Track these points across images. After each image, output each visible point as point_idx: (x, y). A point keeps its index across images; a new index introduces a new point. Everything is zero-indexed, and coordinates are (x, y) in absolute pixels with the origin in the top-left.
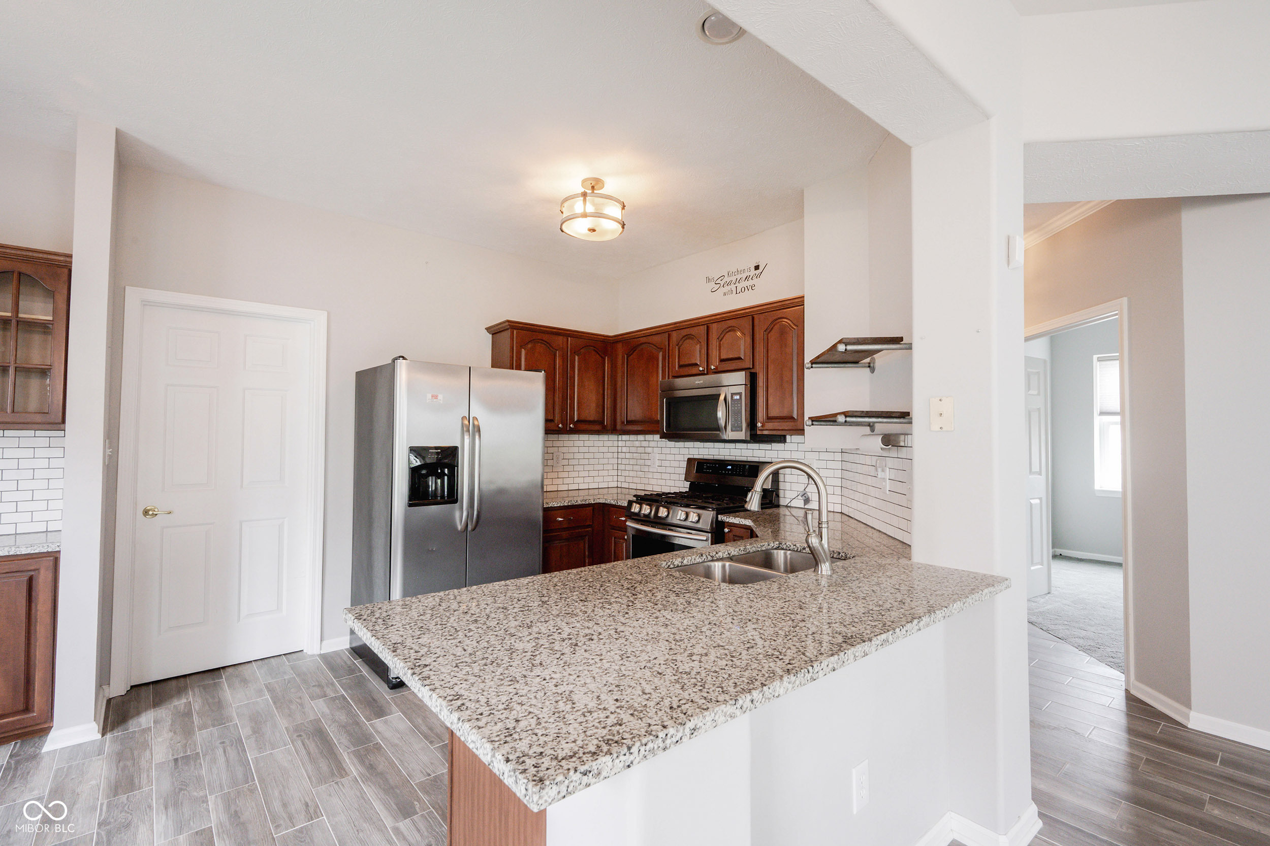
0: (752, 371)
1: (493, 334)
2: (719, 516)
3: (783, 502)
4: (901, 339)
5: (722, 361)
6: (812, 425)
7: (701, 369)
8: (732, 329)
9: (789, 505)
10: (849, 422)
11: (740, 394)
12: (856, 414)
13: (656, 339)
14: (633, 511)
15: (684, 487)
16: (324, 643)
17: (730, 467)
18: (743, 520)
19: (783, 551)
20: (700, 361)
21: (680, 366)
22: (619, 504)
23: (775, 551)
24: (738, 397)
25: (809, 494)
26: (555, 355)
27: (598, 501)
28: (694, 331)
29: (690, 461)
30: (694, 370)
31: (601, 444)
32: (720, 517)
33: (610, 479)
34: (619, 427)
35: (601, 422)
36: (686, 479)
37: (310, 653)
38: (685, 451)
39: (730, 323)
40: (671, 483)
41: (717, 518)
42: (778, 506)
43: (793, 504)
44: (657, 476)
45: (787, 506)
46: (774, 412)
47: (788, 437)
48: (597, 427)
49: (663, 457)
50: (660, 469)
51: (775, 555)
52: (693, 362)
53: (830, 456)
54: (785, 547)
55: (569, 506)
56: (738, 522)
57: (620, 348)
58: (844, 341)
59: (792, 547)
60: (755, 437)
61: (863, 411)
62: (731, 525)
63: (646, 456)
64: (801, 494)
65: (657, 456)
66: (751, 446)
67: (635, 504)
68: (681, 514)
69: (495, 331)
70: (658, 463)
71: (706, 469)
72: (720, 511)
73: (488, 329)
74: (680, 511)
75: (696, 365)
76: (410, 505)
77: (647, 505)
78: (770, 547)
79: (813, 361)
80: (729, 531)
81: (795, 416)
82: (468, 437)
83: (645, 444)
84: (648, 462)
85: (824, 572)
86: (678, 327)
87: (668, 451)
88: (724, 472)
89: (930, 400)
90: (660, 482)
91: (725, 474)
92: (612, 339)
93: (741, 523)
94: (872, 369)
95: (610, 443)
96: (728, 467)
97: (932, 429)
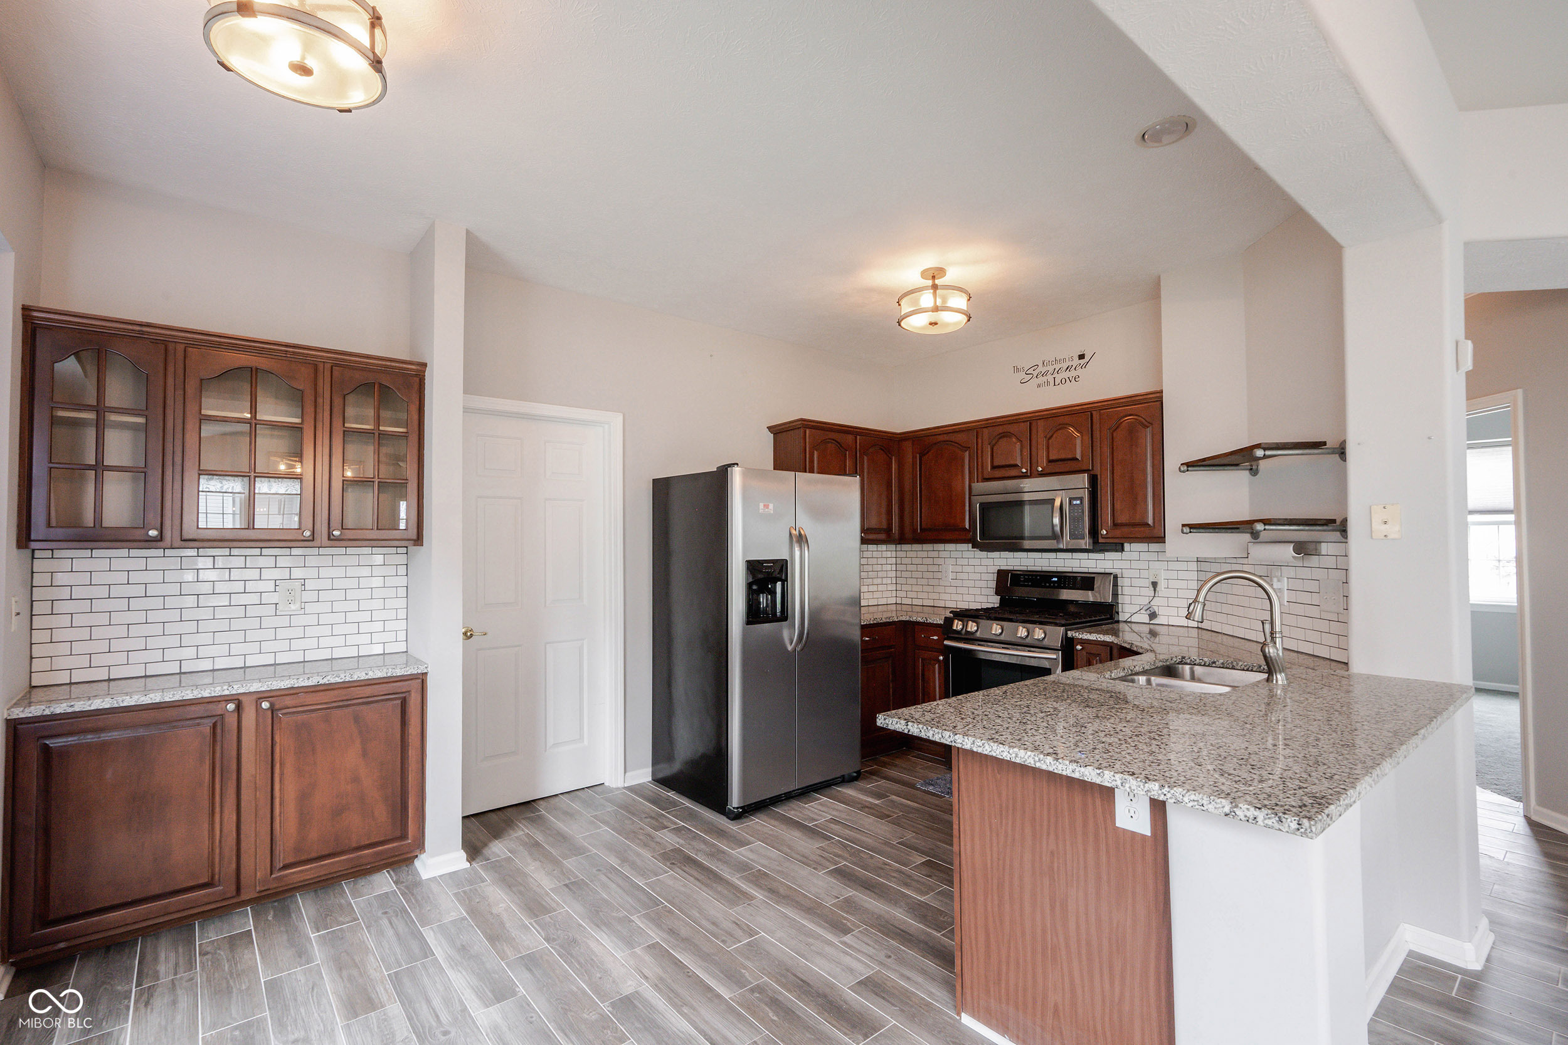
0: (1092, 473)
1: (775, 437)
2: (1069, 632)
3: (1122, 617)
4: (1324, 443)
5: (1050, 461)
6: (1190, 532)
7: (1024, 470)
8: (1063, 427)
9: (1129, 620)
10: (1268, 530)
11: (1081, 499)
12: (1279, 522)
13: (960, 438)
14: (955, 628)
15: (994, 601)
16: (627, 774)
17: (1056, 579)
18: (1101, 636)
19: (1187, 667)
20: (1022, 459)
21: (993, 467)
23: (1180, 666)
24: (1078, 502)
25: (1156, 609)
27: (901, 618)
28: (1012, 428)
29: (1002, 575)
30: (1013, 472)
32: (1070, 634)
33: (889, 594)
34: (909, 535)
35: (888, 530)
36: (997, 593)
37: (614, 786)
38: (990, 562)
39: (1062, 420)
40: (971, 598)
41: (1067, 634)
42: (1118, 622)
43: (1134, 619)
44: (953, 590)
45: (1126, 622)
46: (1123, 518)
47: (1127, 546)
48: (883, 536)
49: (959, 569)
50: (954, 583)
51: (1180, 669)
52: (1012, 462)
53: (1184, 566)
54: (1188, 661)
55: (874, 624)
56: (1095, 639)
57: (908, 446)
58: (1263, 446)
59: (1198, 661)
60: (1098, 545)
61: (1287, 519)
62: (1083, 642)
63: (935, 568)
64: (1146, 608)
65: (951, 568)
66: (1094, 556)
67: (956, 621)
68: (1022, 630)
69: (779, 432)
70: (951, 576)
71: (1024, 581)
72: (1068, 626)
73: (770, 428)
74: (1021, 628)
75: (1016, 466)
76: (750, 624)
77: (973, 622)
78: (1173, 662)
79: (1189, 464)
80: (1081, 649)
81: (1150, 522)
82: (799, 549)
83: (935, 554)
84: (939, 575)
85: (1280, 682)
86: (990, 423)
87: (965, 562)
88: (1048, 585)
89: (1370, 507)
90: (955, 597)
91: (1049, 587)
92: (898, 436)
93: (1099, 639)
94: (1254, 472)
95: (889, 554)
96: (1054, 579)
97: (1374, 537)
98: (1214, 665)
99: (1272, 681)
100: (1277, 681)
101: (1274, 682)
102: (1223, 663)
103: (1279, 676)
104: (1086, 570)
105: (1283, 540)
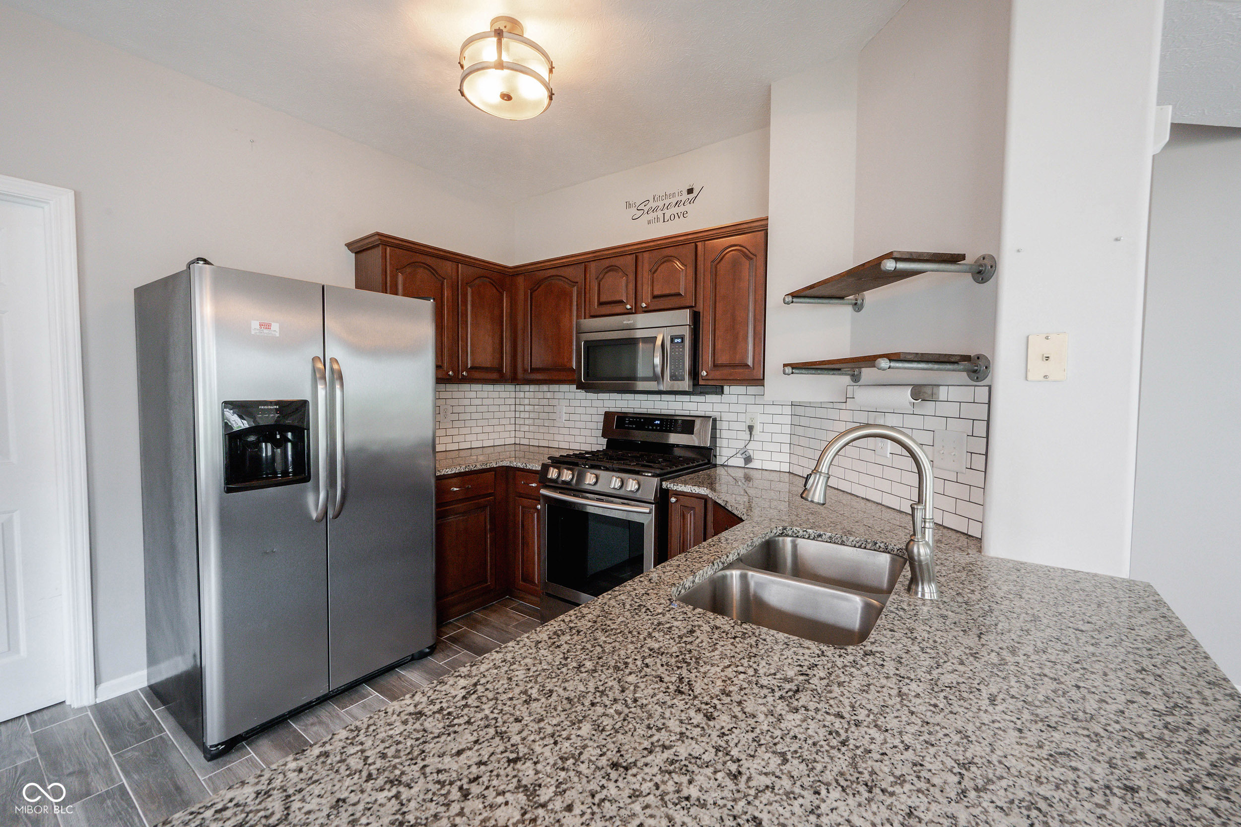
0: (694, 309)
1: (356, 253)
2: (664, 483)
3: (719, 461)
4: (962, 257)
5: (654, 297)
6: (792, 373)
7: (628, 307)
8: (668, 259)
9: (726, 464)
10: (893, 368)
11: (682, 338)
12: (909, 357)
13: (568, 272)
14: (550, 477)
15: (599, 444)
16: (101, 687)
17: (659, 422)
18: (696, 488)
19: (789, 539)
20: (627, 297)
21: (601, 304)
22: (529, 467)
23: (781, 538)
24: (679, 340)
25: (751, 452)
26: (442, 284)
27: (501, 464)
28: (619, 262)
29: (608, 416)
30: (618, 309)
31: (496, 395)
32: (664, 485)
33: (507, 435)
34: (520, 375)
35: (499, 370)
36: (603, 436)
37: (75, 705)
38: (600, 404)
39: (667, 252)
40: (582, 439)
41: (661, 485)
42: (715, 466)
43: (730, 463)
44: (565, 431)
45: (723, 465)
46: (723, 359)
47: (726, 389)
48: (495, 376)
49: (571, 410)
50: (567, 424)
51: (781, 543)
52: (618, 298)
53: (778, 410)
54: (790, 533)
55: (466, 472)
56: (689, 491)
57: (520, 280)
58: (896, 255)
59: (801, 533)
60: (699, 387)
61: (917, 354)
62: (677, 494)
63: (550, 409)
64: (742, 452)
65: (564, 410)
66: (694, 398)
67: (552, 469)
68: (616, 481)
69: (360, 250)
70: (565, 417)
71: (629, 424)
72: (663, 477)
73: (349, 246)
74: (614, 478)
75: (621, 302)
76: (229, 491)
77: (568, 469)
78: (773, 534)
79: (794, 294)
80: (677, 501)
81: (750, 363)
82: (323, 386)
83: (549, 395)
84: (552, 416)
85: (927, 597)
86: (598, 256)
87: (577, 403)
88: (650, 427)
89: (1028, 337)
90: (568, 438)
91: (652, 430)
92: (511, 270)
93: (694, 492)
94: (858, 307)
95: (506, 395)
96: (657, 422)
97: (1029, 378)
98: (820, 539)
99: (916, 593)
100: (923, 595)
101: (920, 596)
102: (830, 537)
103: (927, 589)
104: (687, 413)
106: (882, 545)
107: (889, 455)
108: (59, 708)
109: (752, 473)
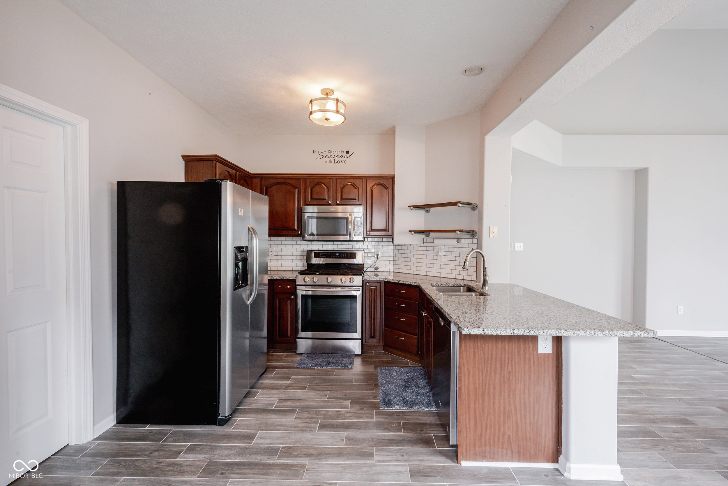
1: (185, 161)
5: (343, 199)
6: (414, 234)
7: (329, 202)
8: (349, 183)
9: (366, 271)
11: (361, 218)
13: (292, 181)
15: (301, 266)
16: (95, 427)
17: (338, 254)
20: (328, 196)
21: (312, 199)
22: (285, 278)
24: (359, 219)
28: (323, 181)
29: (307, 252)
30: (324, 202)
36: (303, 263)
39: (349, 180)
40: (287, 265)
41: (363, 279)
43: (368, 270)
46: (376, 227)
49: (280, 250)
52: (323, 198)
58: (461, 202)
62: (368, 282)
65: (275, 250)
70: (274, 254)
71: (322, 255)
73: (184, 157)
75: (325, 199)
76: (235, 289)
79: (413, 206)
80: (369, 285)
81: (387, 229)
85: (486, 289)
86: (311, 176)
87: (283, 246)
88: (334, 257)
89: (490, 227)
90: (276, 265)
91: (335, 258)
92: (251, 175)
93: (377, 280)
94: (427, 211)
96: (337, 254)
97: (490, 237)
99: (484, 289)
102: (445, 285)
103: (486, 287)
105: (445, 237)
106: (459, 285)
107: (443, 261)
108: (67, 449)
109: (378, 273)
